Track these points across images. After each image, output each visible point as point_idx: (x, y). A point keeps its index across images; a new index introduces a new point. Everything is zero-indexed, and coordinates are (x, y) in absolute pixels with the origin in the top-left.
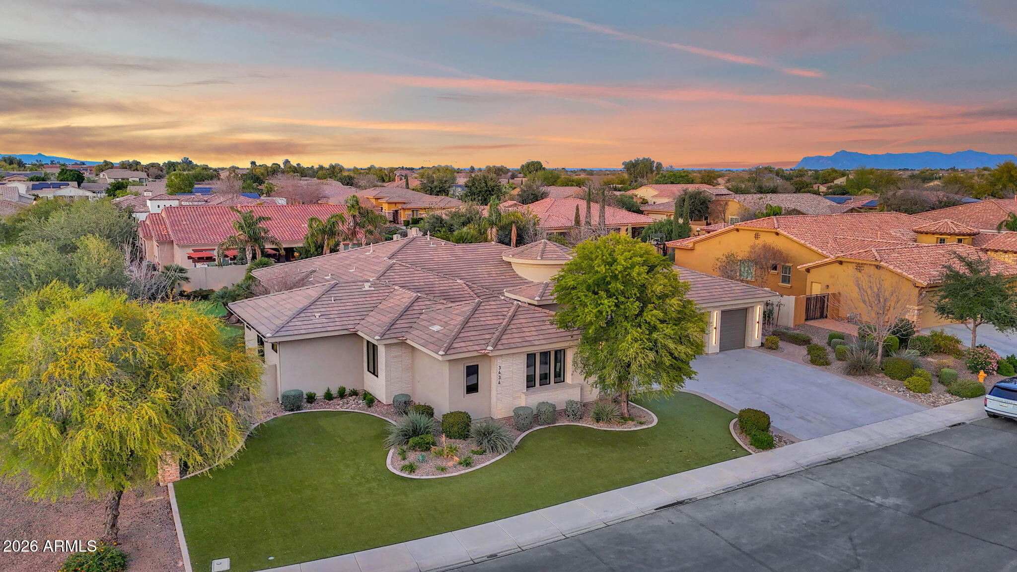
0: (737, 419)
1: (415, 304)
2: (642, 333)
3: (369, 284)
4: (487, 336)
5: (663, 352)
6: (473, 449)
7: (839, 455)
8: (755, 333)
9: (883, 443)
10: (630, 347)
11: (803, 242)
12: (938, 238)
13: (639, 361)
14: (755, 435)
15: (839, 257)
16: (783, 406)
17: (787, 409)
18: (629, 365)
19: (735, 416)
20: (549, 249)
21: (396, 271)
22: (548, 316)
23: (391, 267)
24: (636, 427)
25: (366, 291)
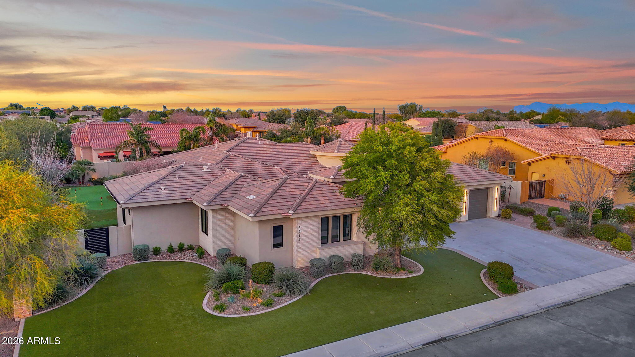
0: (486, 269)
1: (238, 181)
2: (412, 199)
3: (207, 167)
4: (290, 203)
5: (429, 215)
6: (275, 292)
7: (571, 299)
8: (494, 207)
9: (604, 290)
10: (402, 210)
11: (524, 145)
12: (619, 143)
13: (410, 222)
14: (502, 282)
15: (553, 154)
16: (521, 260)
17: (523, 262)
18: (401, 225)
19: (484, 267)
20: (343, 145)
21: (230, 159)
22: (338, 189)
23: (227, 157)
24: (406, 275)
25: (203, 172)
